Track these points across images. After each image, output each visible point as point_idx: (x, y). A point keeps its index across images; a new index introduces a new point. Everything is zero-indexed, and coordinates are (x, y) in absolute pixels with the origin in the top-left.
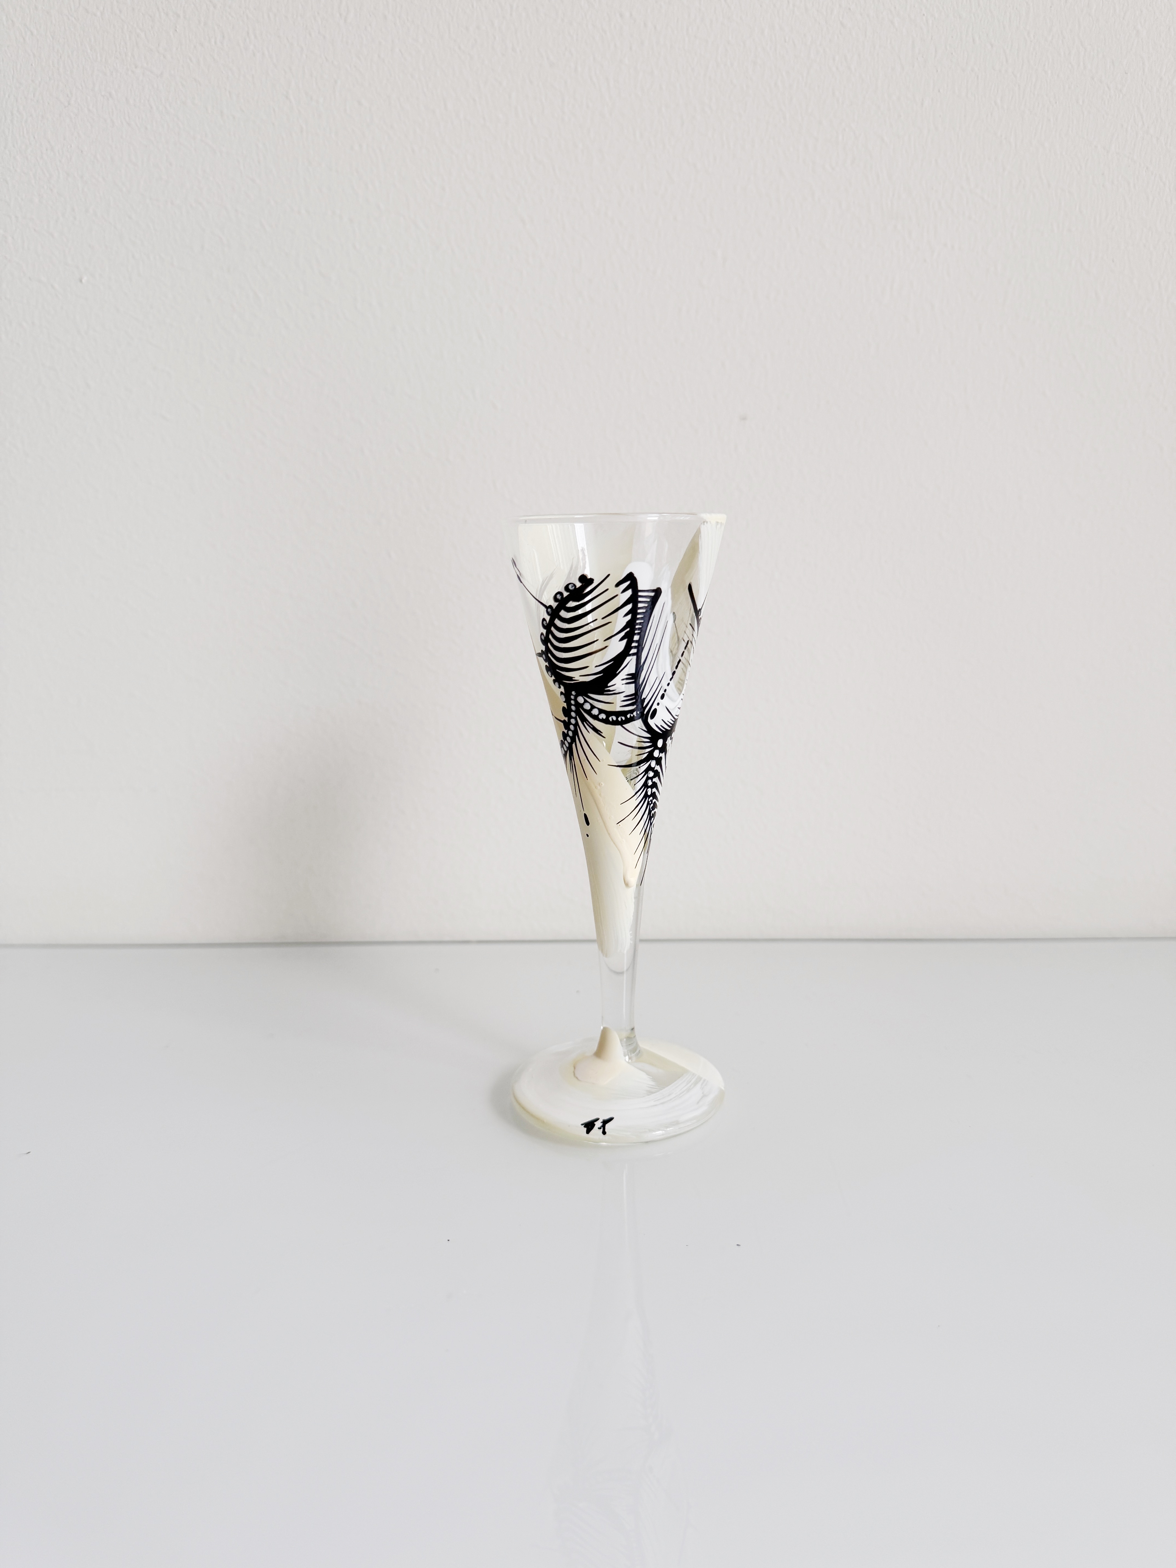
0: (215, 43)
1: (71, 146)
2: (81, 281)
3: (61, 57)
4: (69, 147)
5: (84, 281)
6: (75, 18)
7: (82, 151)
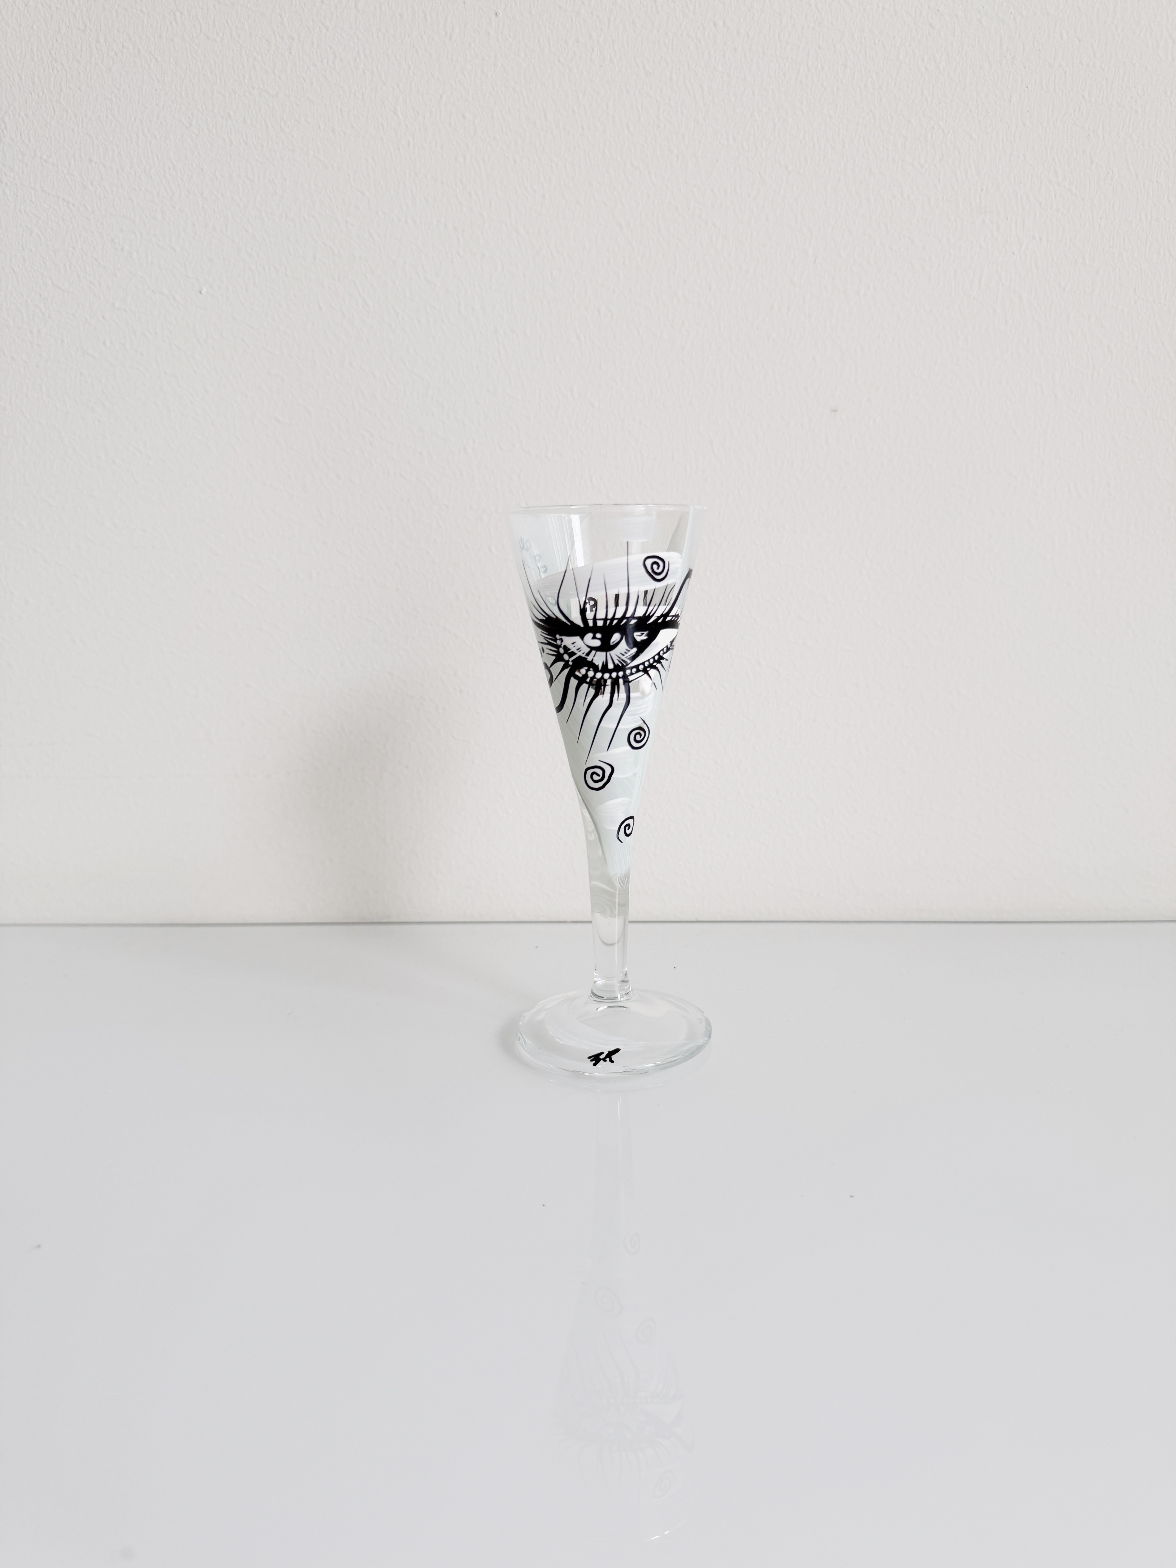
0: (328, 63)
1: (192, 165)
2: (201, 293)
3: (183, 81)
4: (190, 166)
5: (203, 292)
6: (196, 44)
7: (202, 170)
